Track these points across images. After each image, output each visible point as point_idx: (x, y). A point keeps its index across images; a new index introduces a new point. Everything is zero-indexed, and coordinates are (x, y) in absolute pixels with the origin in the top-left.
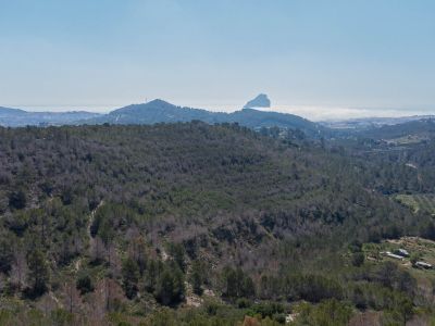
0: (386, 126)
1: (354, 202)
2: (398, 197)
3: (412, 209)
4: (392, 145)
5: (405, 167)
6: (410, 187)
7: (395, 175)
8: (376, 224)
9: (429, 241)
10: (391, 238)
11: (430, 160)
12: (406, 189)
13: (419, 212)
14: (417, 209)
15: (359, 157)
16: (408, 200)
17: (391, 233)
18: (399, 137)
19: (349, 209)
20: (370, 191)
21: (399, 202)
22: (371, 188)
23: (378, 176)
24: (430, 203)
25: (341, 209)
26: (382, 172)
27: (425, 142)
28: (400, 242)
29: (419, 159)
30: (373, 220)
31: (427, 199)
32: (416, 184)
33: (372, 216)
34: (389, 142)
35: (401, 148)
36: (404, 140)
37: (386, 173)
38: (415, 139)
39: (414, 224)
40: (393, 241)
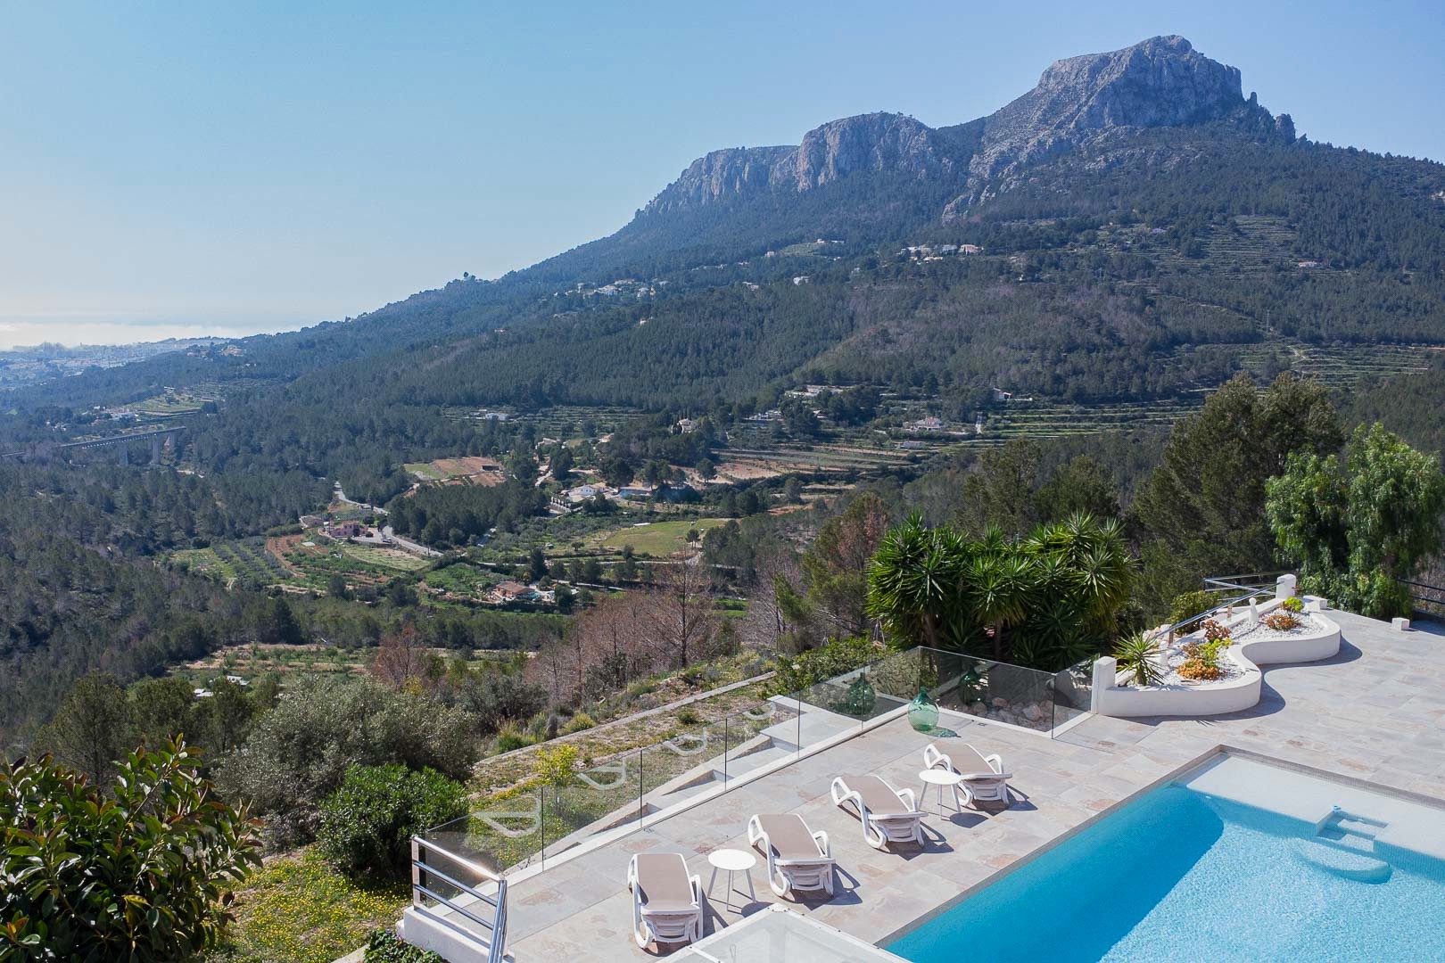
0: (95, 370)
1: (67, 585)
2: (178, 557)
3: (219, 582)
4: (126, 422)
5: (177, 477)
6: (201, 527)
7: (158, 502)
8: (143, 631)
9: (281, 646)
10: (193, 659)
11: (235, 453)
12: (190, 533)
13: (238, 585)
14: (231, 581)
15: (43, 462)
16: (206, 561)
17: (189, 646)
18: (140, 398)
19: (59, 606)
20: (102, 551)
21: (184, 568)
22: (103, 541)
23: (111, 508)
24: (258, 560)
25: (34, 610)
26: (121, 496)
27: (212, 408)
28: (216, 664)
29: (207, 454)
30: (132, 623)
31: (249, 552)
32: (215, 517)
33: (126, 613)
34: (117, 415)
35: (152, 429)
36: (156, 407)
37: (132, 498)
38: (187, 402)
39: (237, 614)
40: (198, 665)
